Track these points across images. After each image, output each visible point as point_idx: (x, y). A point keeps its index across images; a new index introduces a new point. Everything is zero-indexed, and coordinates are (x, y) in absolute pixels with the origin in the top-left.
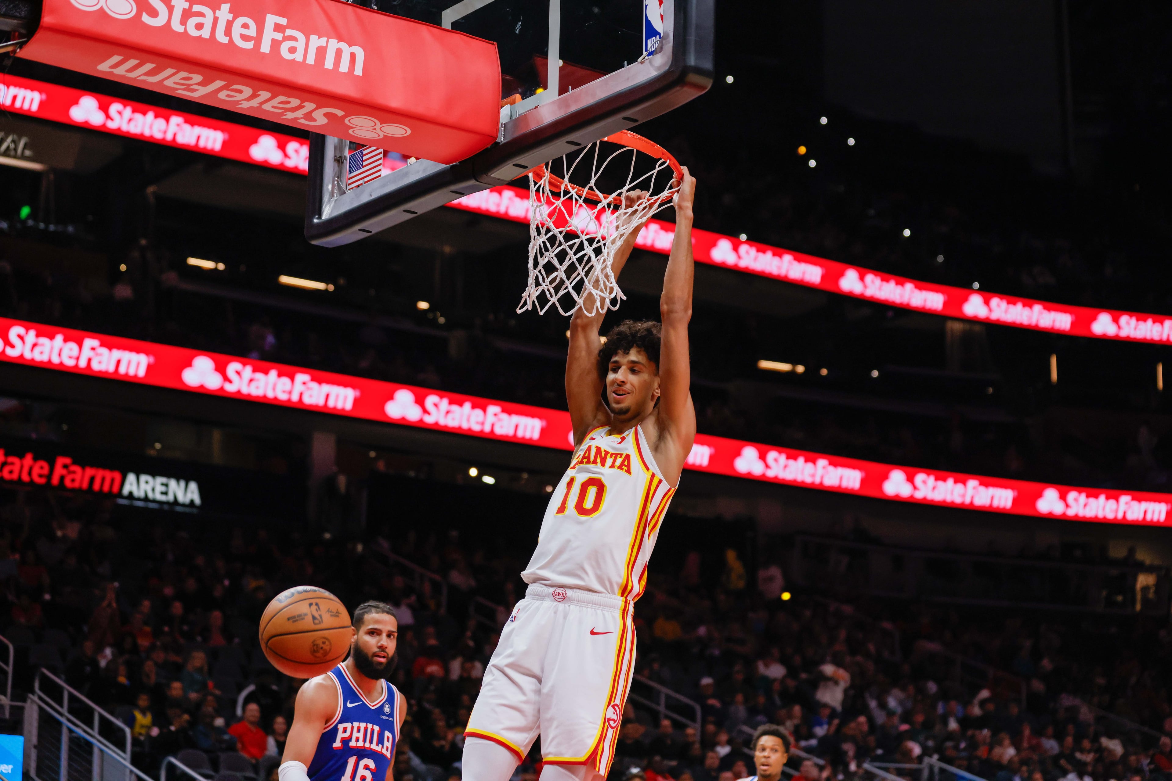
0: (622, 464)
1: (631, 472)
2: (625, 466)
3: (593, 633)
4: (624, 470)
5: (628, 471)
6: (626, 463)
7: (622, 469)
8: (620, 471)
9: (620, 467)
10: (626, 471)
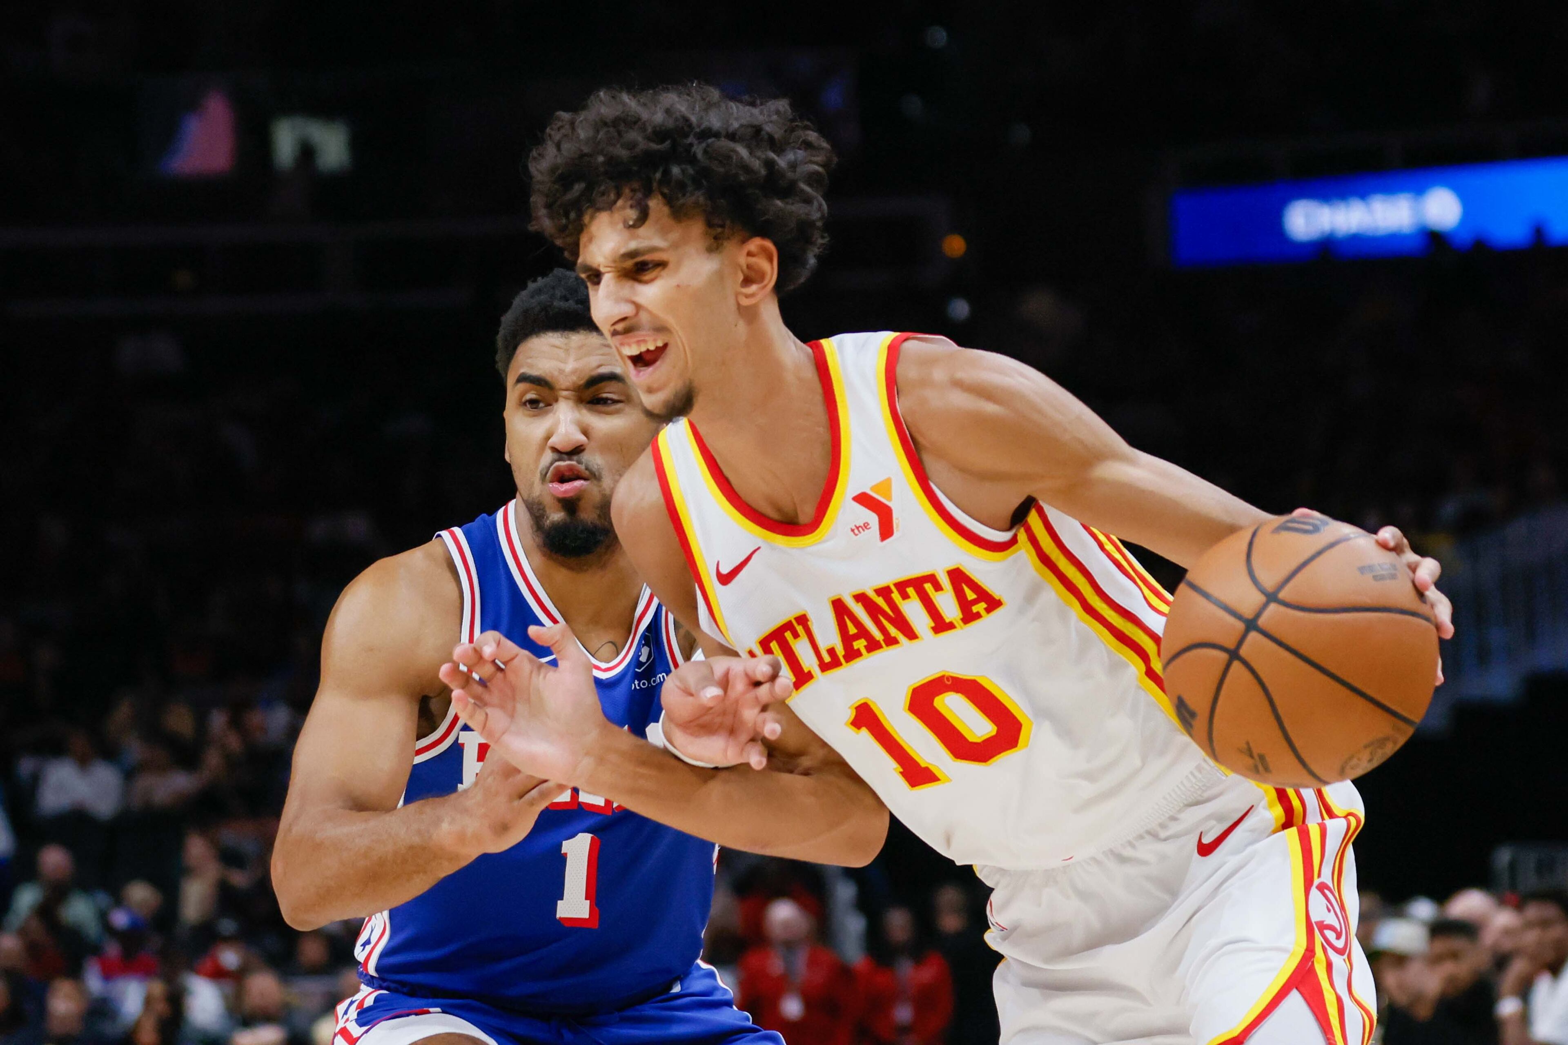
0: (965, 606)
1: (997, 598)
2: (975, 602)
3: (1205, 850)
4: (983, 613)
5: (993, 604)
6: (971, 595)
7: (978, 616)
8: (975, 625)
9: (969, 617)
10: (988, 610)
